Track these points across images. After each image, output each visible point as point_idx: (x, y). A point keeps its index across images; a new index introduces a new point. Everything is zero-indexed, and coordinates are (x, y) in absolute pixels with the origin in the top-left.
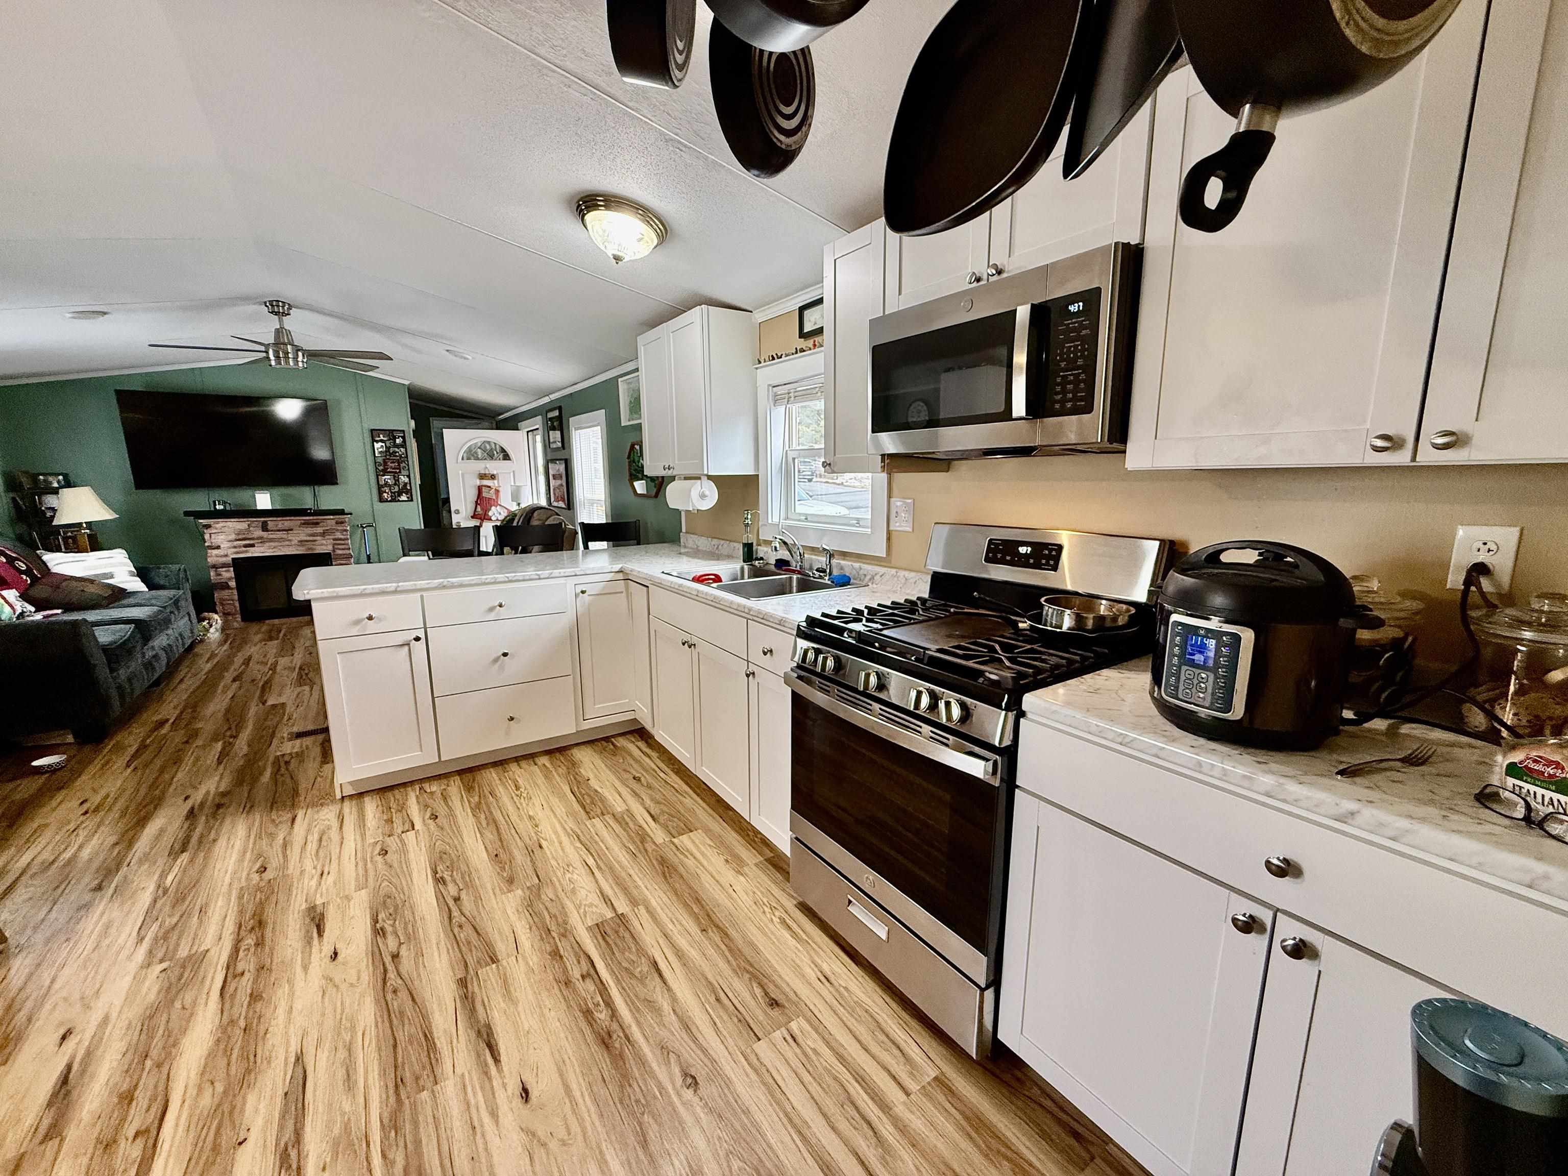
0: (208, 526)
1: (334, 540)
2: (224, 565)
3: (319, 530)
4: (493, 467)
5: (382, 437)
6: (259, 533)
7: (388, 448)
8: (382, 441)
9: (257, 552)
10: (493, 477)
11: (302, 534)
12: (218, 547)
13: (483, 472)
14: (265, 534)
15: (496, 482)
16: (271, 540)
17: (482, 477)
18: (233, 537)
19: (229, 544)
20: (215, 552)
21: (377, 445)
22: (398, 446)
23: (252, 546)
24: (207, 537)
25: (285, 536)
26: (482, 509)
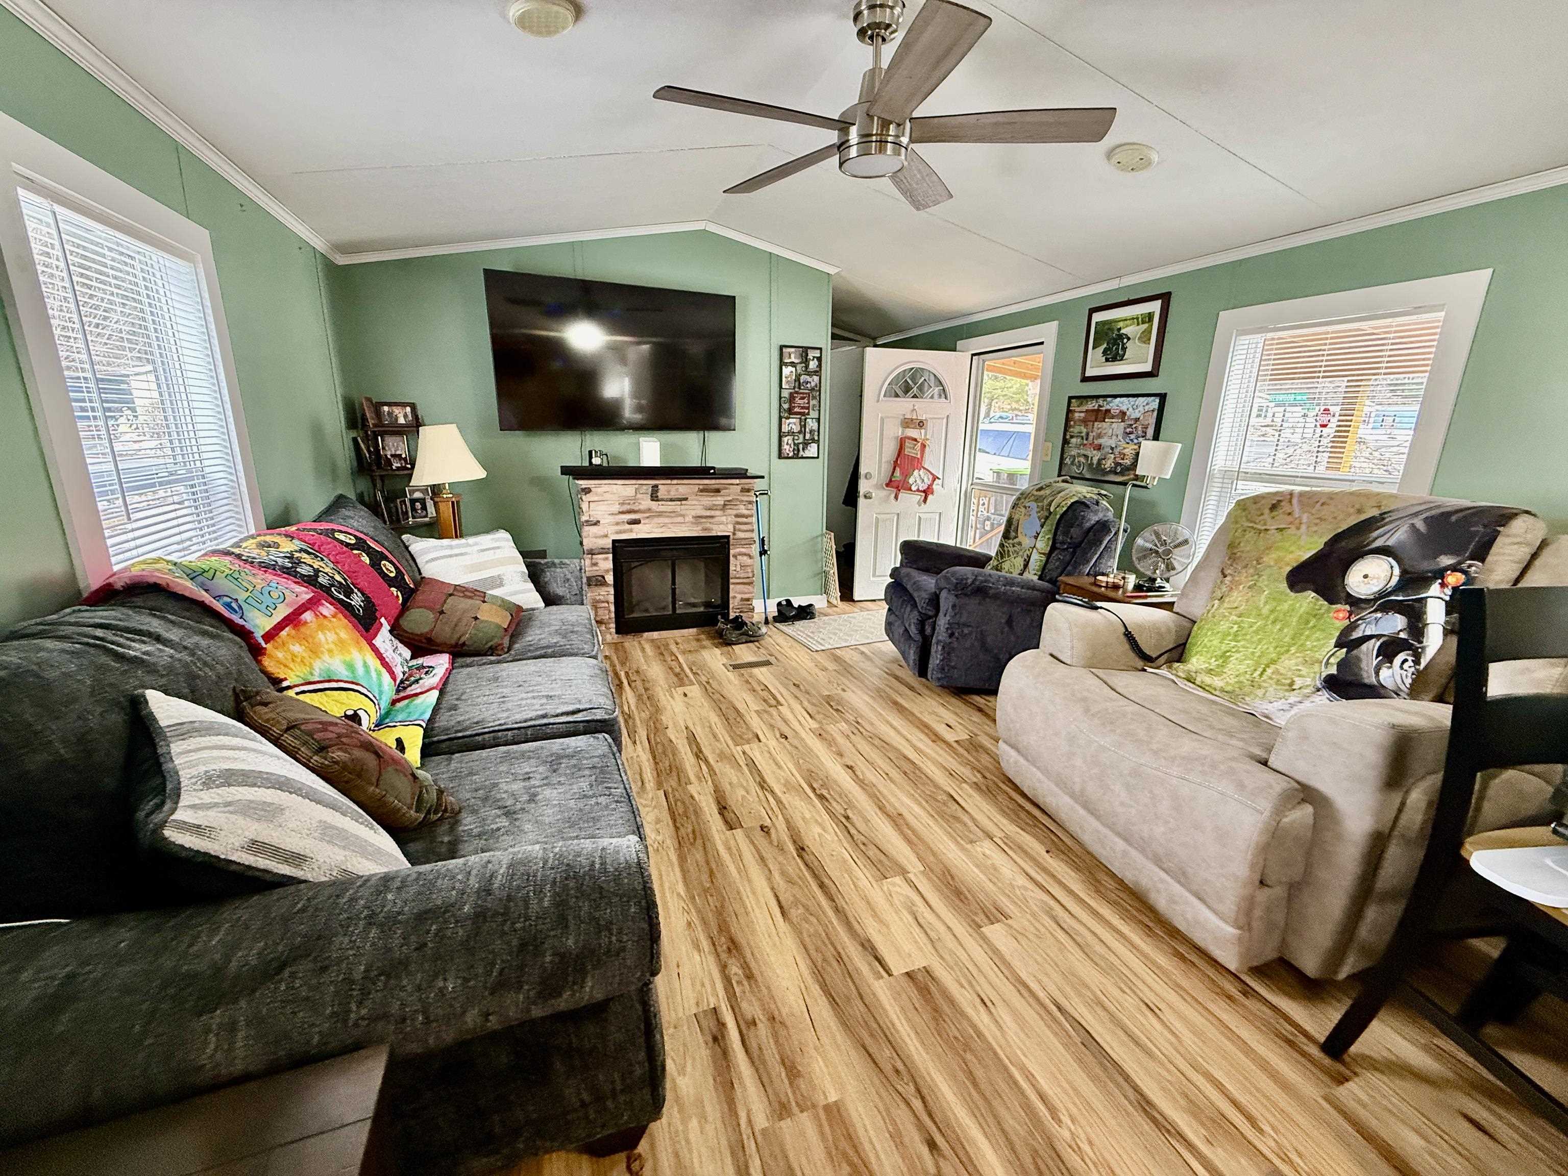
0: (587, 491)
1: (737, 516)
2: (603, 551)
3: (719, 500)
4: (923, 408)
5: (793, 359)
6: (646, 502)
7: (798, 377)
8: (793, 364)
9: (644, 531)
10: (921, 424)
11: (697, 505)
12: (597, 523)
13: (908, 416)
14: (654, 505)
15: (923, 431)
16: (660, 514)
17: (907, 423)
18: (616, 508)
19: (612, 519)
20: (593, 529)
21: (787, 371)
22: (810, 374)
23: (636, 522)
24: (584, 506)
25: (678, 509)
26: (902, 473)
